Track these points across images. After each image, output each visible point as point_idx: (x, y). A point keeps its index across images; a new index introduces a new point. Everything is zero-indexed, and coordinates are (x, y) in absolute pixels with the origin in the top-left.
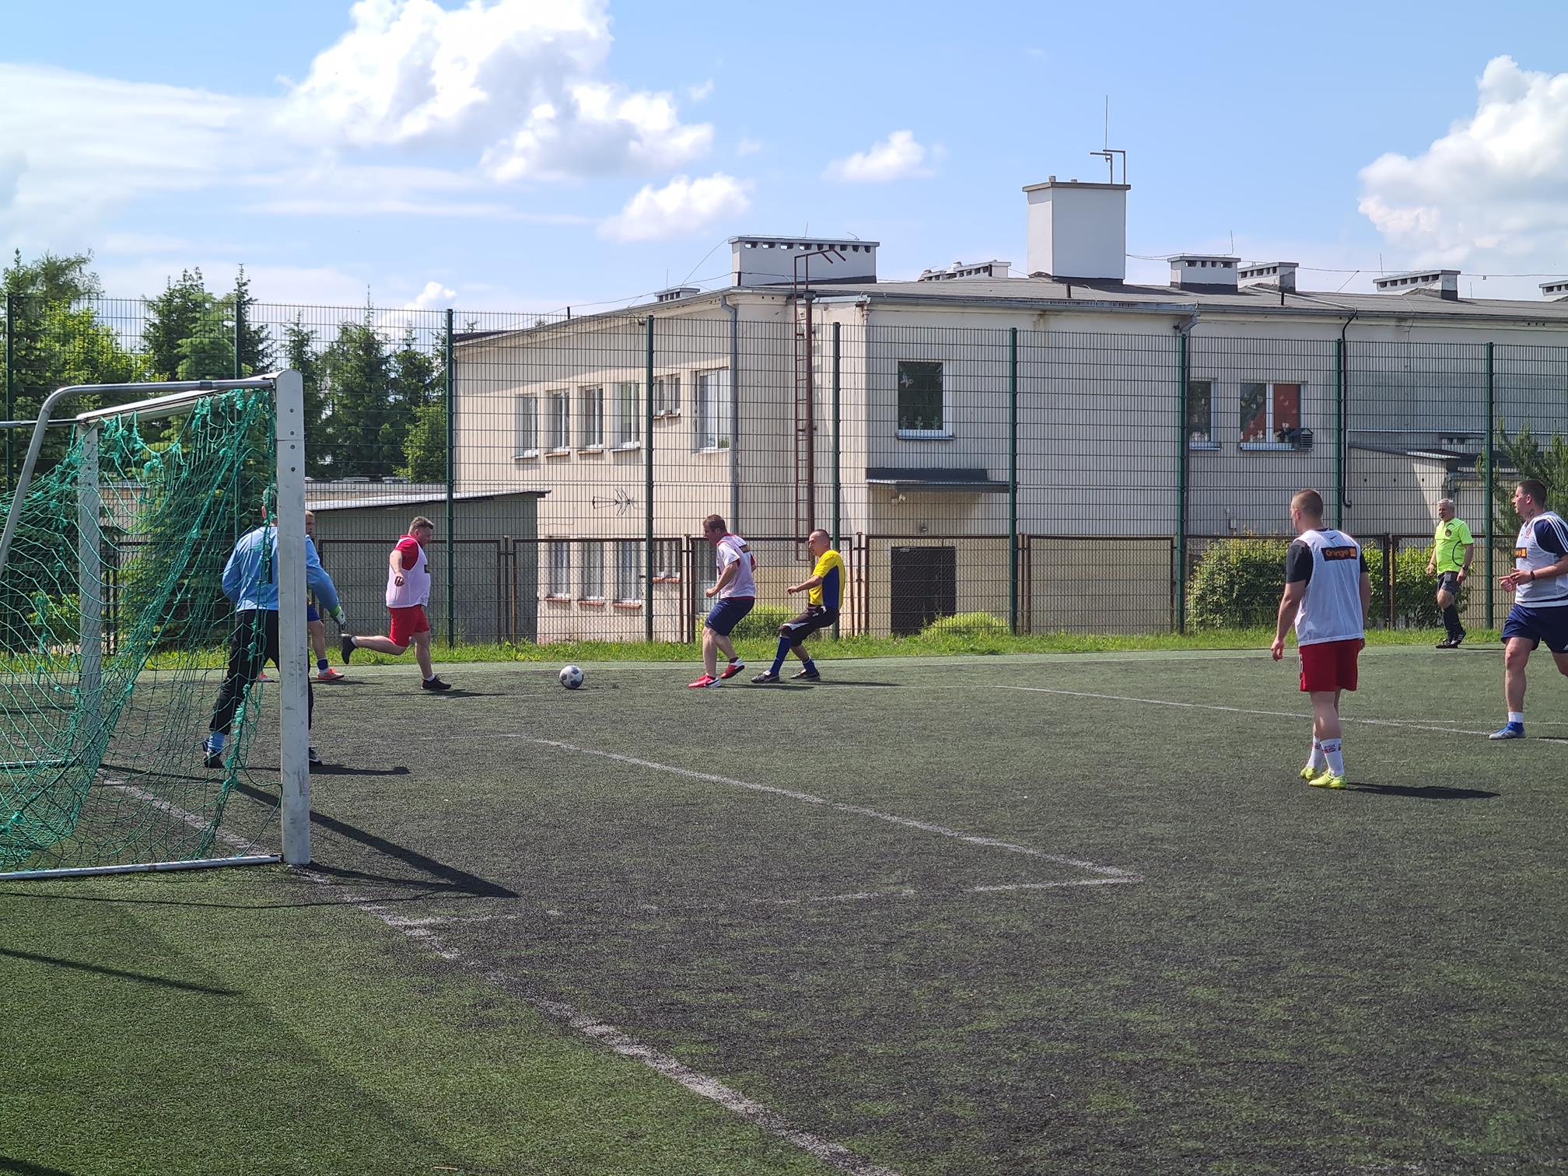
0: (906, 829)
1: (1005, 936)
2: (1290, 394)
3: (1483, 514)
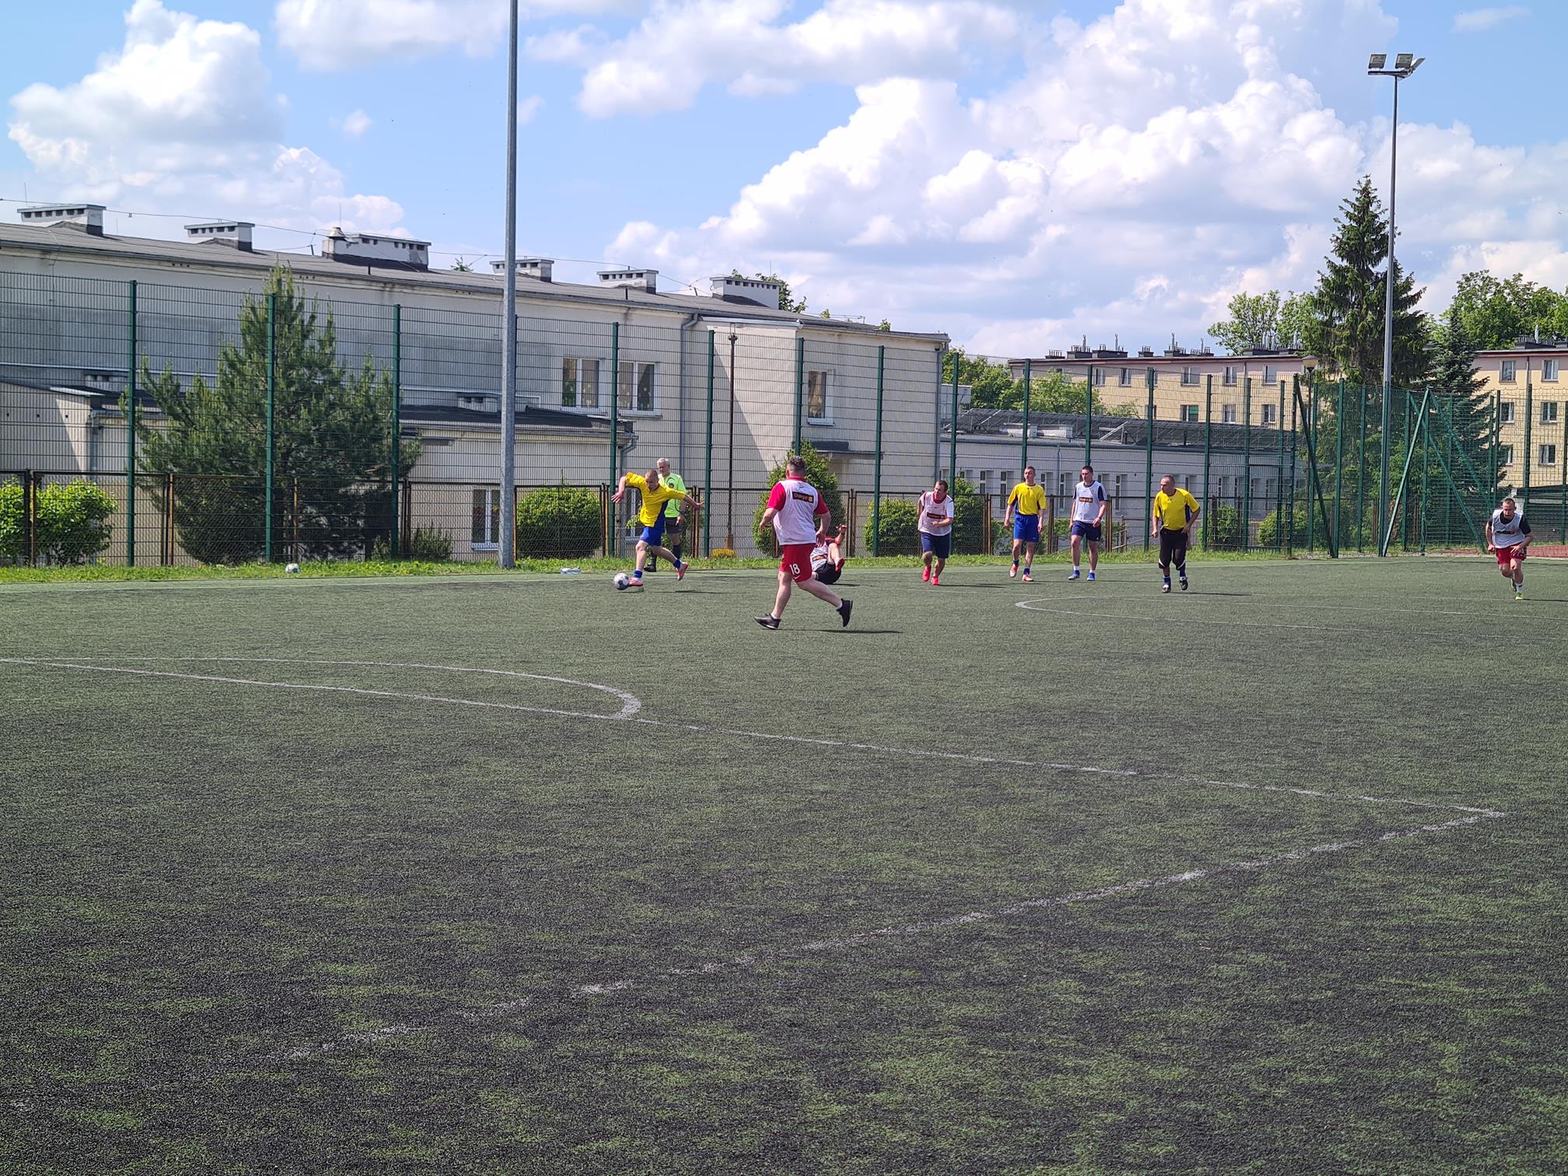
3: (126, 452)
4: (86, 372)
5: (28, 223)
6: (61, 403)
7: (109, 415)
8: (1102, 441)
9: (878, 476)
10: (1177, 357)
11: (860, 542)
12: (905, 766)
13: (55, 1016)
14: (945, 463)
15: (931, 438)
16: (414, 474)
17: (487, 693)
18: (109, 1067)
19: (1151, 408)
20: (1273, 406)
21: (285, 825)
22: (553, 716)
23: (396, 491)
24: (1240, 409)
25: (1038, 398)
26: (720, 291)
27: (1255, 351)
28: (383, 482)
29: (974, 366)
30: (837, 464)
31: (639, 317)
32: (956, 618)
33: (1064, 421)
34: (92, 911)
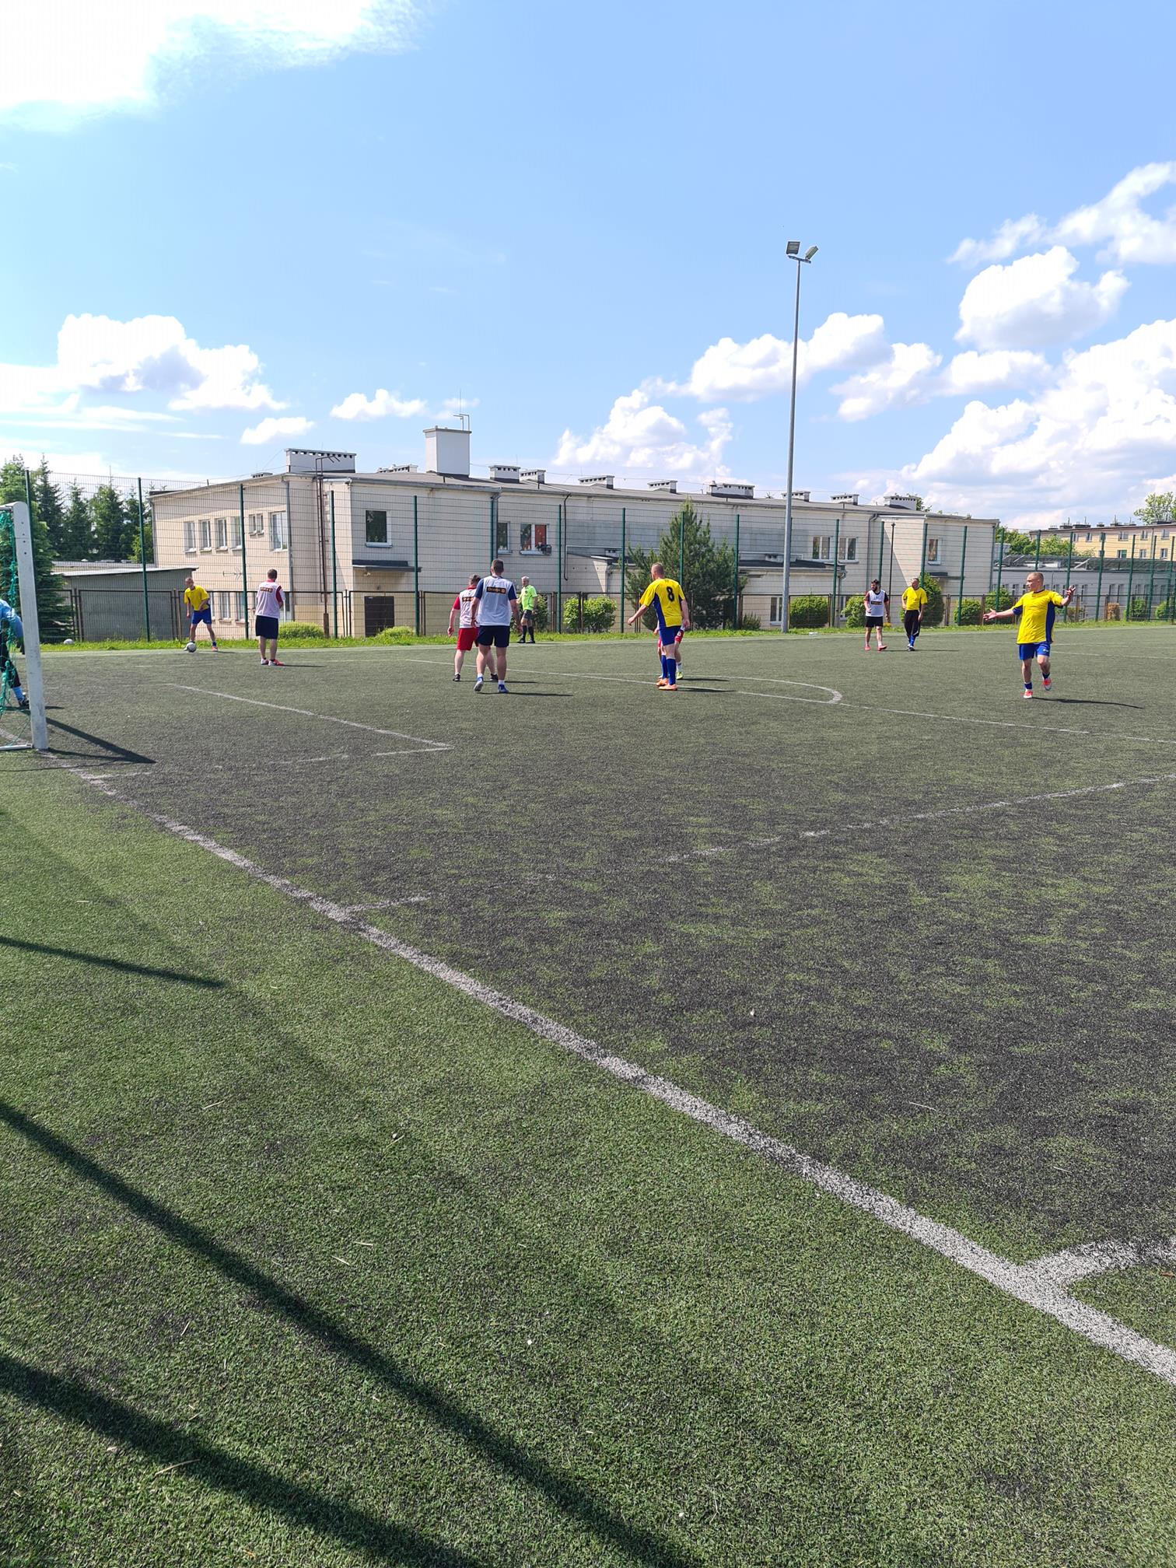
0: (349, 727)
1: (387, 776)
2: (542, 529)
3: (621, 584)
4: (606, 549)
5: (583, 484)
6: (595, 562)
7: (615, 567)
8: (1075, 569)
9: (962, 588)
10: (1117, 527)
11: (952, 619)
12: (969, 727)
13: (569, 836)
14: (995, 581)
15: (989, 570)
16: (744, 591)
17: (771, 690)
18: (589, 861)
19: (1102, 552)
20: (1167, 549)
21: (676, 750)
22: (801, 702)
23: (736, 598)
24: (1149, 551)
25: (1044, 549)
26: (888, 503)
27: (1158, 523)
28: (731, 595)
29: (1012, 534)
30: (941, 583)
31: (849, 516)
32: (998, 655)
33: (1058, 560)
34: (590, 788)
